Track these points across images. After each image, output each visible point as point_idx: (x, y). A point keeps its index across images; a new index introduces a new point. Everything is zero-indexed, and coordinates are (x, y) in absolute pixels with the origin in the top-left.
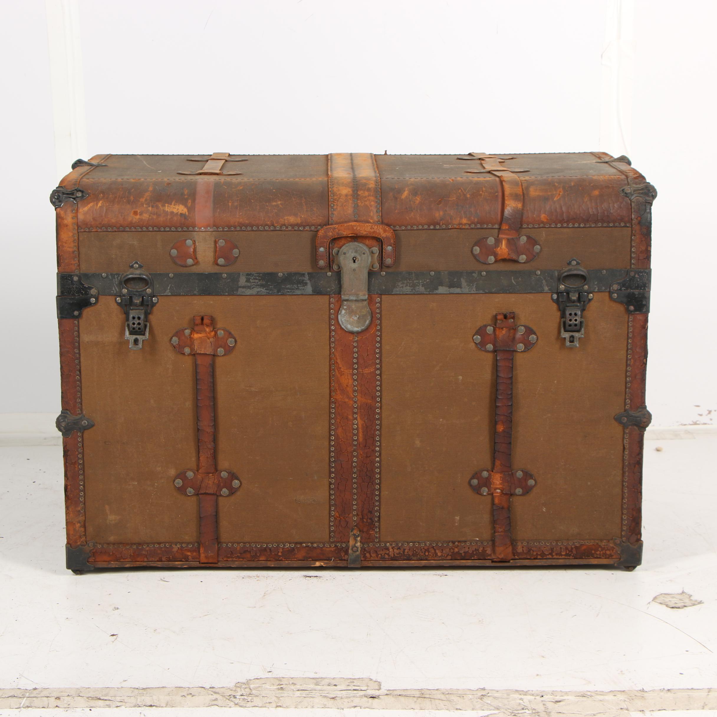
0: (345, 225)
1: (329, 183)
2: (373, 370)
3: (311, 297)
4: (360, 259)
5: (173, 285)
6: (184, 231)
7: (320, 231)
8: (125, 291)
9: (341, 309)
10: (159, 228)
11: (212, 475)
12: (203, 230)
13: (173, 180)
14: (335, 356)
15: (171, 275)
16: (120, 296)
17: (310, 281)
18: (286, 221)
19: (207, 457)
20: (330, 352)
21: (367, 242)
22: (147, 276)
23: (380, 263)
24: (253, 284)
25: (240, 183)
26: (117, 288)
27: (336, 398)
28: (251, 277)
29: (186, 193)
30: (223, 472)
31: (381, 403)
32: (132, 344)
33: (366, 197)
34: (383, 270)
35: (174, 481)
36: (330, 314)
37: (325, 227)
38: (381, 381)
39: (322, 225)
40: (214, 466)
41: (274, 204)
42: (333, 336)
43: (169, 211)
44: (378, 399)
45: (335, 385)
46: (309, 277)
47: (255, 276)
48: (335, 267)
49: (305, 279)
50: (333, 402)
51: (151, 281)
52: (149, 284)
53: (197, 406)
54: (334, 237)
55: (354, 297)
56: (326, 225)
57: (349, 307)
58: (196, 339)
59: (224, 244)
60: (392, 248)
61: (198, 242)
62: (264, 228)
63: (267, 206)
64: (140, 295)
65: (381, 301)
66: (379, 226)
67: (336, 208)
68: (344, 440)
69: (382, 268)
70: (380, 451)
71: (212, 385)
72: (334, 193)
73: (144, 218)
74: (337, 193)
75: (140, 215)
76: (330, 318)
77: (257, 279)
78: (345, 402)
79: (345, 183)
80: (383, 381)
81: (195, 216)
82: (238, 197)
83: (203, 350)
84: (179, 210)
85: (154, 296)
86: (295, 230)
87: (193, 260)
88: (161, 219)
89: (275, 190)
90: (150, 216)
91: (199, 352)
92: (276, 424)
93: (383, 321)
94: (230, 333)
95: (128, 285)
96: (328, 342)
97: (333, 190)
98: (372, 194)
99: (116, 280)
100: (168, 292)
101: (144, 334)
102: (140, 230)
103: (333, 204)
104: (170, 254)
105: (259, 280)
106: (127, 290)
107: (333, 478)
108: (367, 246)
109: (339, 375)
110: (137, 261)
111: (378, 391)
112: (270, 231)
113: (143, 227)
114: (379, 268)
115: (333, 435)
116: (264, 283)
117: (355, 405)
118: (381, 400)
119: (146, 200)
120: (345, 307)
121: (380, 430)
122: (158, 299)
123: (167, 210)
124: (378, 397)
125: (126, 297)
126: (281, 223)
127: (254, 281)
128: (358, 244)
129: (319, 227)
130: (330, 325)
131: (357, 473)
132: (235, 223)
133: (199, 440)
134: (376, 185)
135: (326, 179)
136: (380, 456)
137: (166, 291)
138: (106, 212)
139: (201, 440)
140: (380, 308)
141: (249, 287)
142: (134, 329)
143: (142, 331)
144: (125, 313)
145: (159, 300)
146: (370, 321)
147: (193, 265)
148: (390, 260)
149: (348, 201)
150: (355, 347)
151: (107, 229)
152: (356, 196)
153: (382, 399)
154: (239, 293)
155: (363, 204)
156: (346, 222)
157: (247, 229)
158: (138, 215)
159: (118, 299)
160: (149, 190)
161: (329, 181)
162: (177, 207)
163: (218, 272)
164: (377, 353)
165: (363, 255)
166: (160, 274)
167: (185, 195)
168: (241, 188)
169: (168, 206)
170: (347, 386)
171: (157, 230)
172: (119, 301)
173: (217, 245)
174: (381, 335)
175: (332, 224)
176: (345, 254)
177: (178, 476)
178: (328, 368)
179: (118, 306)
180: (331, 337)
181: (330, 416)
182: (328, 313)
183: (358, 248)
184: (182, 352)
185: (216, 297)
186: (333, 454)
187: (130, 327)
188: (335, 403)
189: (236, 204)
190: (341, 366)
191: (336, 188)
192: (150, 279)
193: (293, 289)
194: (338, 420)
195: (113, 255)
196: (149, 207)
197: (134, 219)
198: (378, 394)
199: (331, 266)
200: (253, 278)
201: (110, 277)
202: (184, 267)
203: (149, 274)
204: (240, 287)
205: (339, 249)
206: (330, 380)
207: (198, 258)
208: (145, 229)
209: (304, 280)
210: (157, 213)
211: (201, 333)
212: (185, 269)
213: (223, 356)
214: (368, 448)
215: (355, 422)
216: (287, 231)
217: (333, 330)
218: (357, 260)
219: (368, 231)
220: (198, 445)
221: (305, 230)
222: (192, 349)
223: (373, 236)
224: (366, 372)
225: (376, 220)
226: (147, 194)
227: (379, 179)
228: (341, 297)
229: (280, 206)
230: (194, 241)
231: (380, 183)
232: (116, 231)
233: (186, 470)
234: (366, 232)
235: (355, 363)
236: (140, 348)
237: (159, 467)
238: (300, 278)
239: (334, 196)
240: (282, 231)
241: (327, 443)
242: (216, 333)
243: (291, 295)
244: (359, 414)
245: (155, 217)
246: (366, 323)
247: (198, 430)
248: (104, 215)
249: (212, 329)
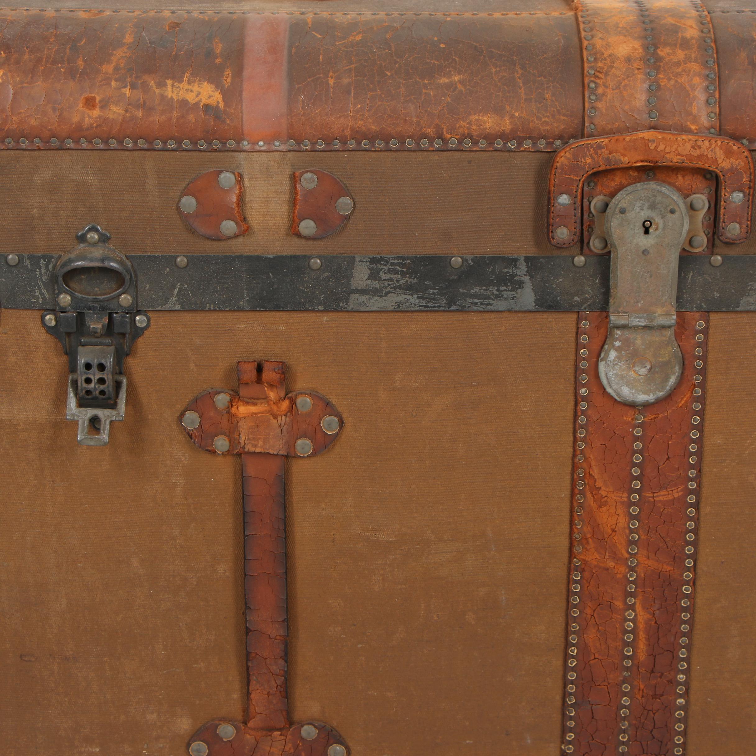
0: (628, 139)
1: (582, 26)
2: (680, 494)
3: (531, 315)
4: (661, 226)
5: (186, 286)
6: (215, 151)
7: (562, 154)
8: (65, 299)
9: (606, 347)
10: (151, 143)
11: (281, 735)
12: (262, 149)
13: (185, 15)
14: (586, 459)
15: (182, 261)
16: (53, 311)
17: (532, 277)
18: (475, 127)
19: (269, 692)
20: (575, 450)
21: (680, 180)
22: (120, 262)
23: (709, 233)
24: (386, 283)
25: (353, 26)
26: (44, 291)
27: (584, 560)
28: (382, 267)
29: (218, 52)
30: (306, 727)
31: (695, 571)
32: (83, 431)
33: (678, 64)
34: (716, 250)
35: (188, 745)
36: (577, 358)
37: (574, 143)
38: (698, 519)
39: (565, 138)
40: (284, 713)
41: (444, 80)
42: (583, 413)
43: (175, 98)
44: (689, 563)
45: (585, 529)
46: (527, 267)
47: (392, 264)
48: (595, 244)
49: (519, 272)
50: (576, 568)
51: (131, 275)
52: (127, 284)
53: (245, 575)
54: (595, 170)
55: (642, 320)
56: (574, 137)
57: (627, 342)
58: (245, 418)
59: (316, 183)
60: (744, 196)
61: (250, 179)
62: (418, 144)
63: (425, 86)
64: (103, 309)
65: (707, 327)
66: (713, 141)
67: (603, 95)
68: (600, 658)
69: (713, 245)
70: (687, 684)
71: (282, 527)
72: (595, 54)
73: (111, 117)
74: (603, 54)
75: (102, 108)
76: (576, 367)
77: (396, 272)
78: (607, 569)
79: (621, 26)
80: (702, 519)
81: (242, 112)
82: (352, 64)
83: (260, 443)
84: (200, 97)
85: (139, 312)
86: (496, 150)
87: (236, 223)
88: (157, 119)
89: (444, 44)
90: (126, 111)
91: (252, 450)
92: (436, 618)
93: (710, 376)
94: (328, 404)
95: (72, 285)
96: (571, 426)
97: (594, 45)
98: (693, 56)
99: (43, 271)
100: (173, 303)
101: (113, 406)
102: (102, 146)
103: (595, 83)
104: (178, 208)
105: (404, 274)
106: (71, 296)
107: (570, 743)
108: (679, 189)
109: (594, 506)
110: (95, 225)
111: (688, 543)
112: (433, 151)
113: (109, 138)
114: (707, 247)
115: (573, 645)
116: (415, 281)
117: (631, 576)
118: (695, 564)
119: (117, 69)
120: (617, 344)
121: (689, 635)
122: (149, 320)
123: (169, 96)
124: (689, 557)
125: (69, 314)
126: (461, 130)
127: (388, 276)
128: (659, 187)
129: (558, 142)
130: (577, 386)
131: (630, 732)
132: (343, 131)
133: (248, 654)
134: (702, 31)
135: (571, 14)
136: (687, 693)
137: (167, 299)
138: (14, 98)
139: (253, 655)
140: (704, 345)
141: (377, 292)
142: (88, 392)
143: (109, 398)
144: (66, 354)
145: (152, 322)
146: (678, 376)
147: (236, 236)
148: (737, 226)
149: (634, 75)
150: (637, 439)
151: (18, 142)
152: (652, 61)
153: (698, 563)
154: (351, 306)
155: (672, 82)
156: (627, 130)
157: (373, 146)
158: (98, 109)
159: (48, 317)
160: (125, 41)
161: (580, 19)
162: (196, 88)
163: (298, 253)
164: (692, 454)
165: (669, 215)
166: (154, 257)
167: (217, 57)
168: (358, 38)
169: (173, 86)
170: (613, 530)
171: (146, 146)
172: (51, 322)
173: (299, 188)
174: (703, 409)
175: (591, 135)
176: (623, 211)
177: (196, 736)
178: (569, 487)
179: (49, 336)
180: (579, 414)
181: (568, 601)
182: (572, 357)
183: (659, 199)
184: (210, 448)
185: (294, 315)
186: (571, 688)
187: (79, 388)
188: (583, 571)
189: (346, 81)
190: (599, 484)
191: (601, 38)
192: (128, 271)
193: (488, 298)
194: (589, 611)
195: (35, 210)
196: (125, 87)
197: (87, 119)
198: (689, 550)
199: (586, 241)
200: (386, 268)
201: (27, 263)
202: (214, 240)
203: (126, 256)
204: (356, 291)
205: (607, 199)
206: (572, 516)
207: (249, 218)
208: (113, 144)
209: (516, 276)
210: (144, 103)
211: (255, 404)
212: (216, 244)
213: (308, 456)
214: (659, 675)
215: (630, 614)
216: (476, 151)
217: (584, 399)
218: (654, 226)
219: (685, 153)
220: (247, 665)
221: (522, 149)
222: (234, 442)
223: (698, 166)
224: (661, 498)
225: (706, 124)
226: (119, 54)
227: (706, 13)
228: (607, 317)
229: (459, 86)
230: (240, 176)
231: (711, 25)
232: (39, 149)
233: (217, 722)
234: (678, 157)
235: (636, 478)
236: (105, 443)
237: (152, 713)
238: (505, 270)
239: (596, 60)
240: (462, 150)
241: (558, 663)
242: (293, 402)
243: (481, 311)
244: (640, 597)
245: (139, 113)
246: (670, 384)
247: (248, 631)
248: (8, 106)
249: (282, 394)
